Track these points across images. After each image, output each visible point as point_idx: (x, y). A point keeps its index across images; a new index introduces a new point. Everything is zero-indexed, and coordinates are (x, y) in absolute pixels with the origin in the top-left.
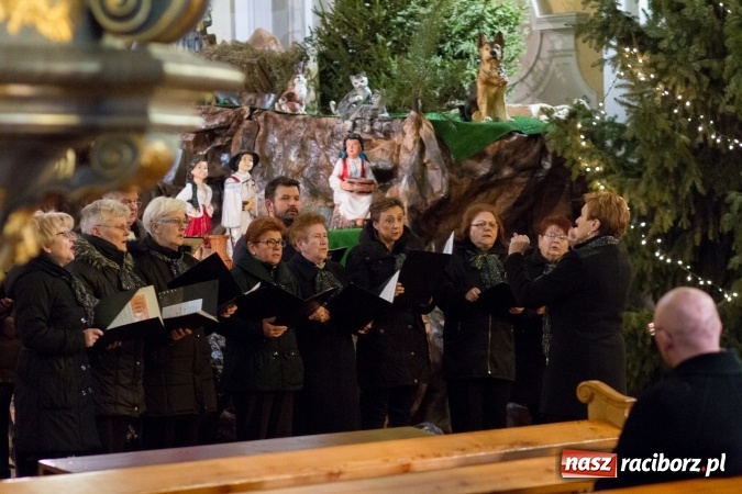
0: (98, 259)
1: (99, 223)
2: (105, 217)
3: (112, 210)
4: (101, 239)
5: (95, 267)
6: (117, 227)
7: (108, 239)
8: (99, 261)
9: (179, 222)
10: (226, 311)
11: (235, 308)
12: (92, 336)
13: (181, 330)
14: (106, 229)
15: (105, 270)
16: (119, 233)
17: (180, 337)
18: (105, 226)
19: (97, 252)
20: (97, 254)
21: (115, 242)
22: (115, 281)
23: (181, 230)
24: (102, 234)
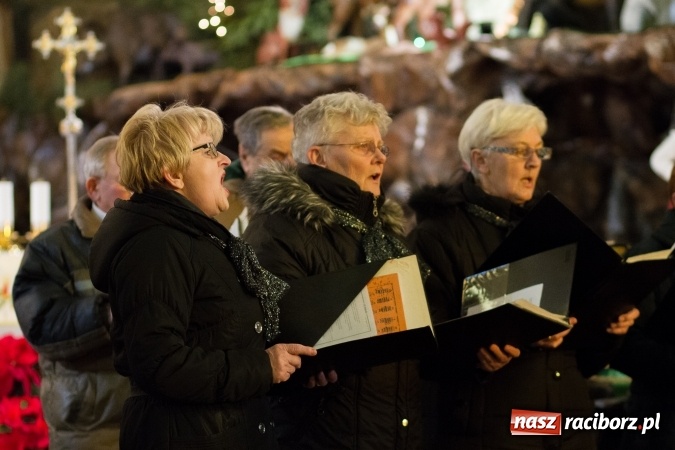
0: (313, 209)
1: (321, 139)
2: (332, 127)
3: (348, 113)
4: (327, 171)
5: (310, 226)
6: (358, 146)
7: (341, 171)
8: (319, 214)
9: (527, 152)
10: (616, 320)
11: (634, 314)
12: (285, 360)
13: (495, 348)
14: (336, 150)
15: (332, 232)
16: (364, 159)
17: (499, 366)
18: (333, 144)
19: (313, 196)
20: (313, 199)
21: (353, 177)
22: (352, 254)
23: (529, 167)
24: (329, 163)
